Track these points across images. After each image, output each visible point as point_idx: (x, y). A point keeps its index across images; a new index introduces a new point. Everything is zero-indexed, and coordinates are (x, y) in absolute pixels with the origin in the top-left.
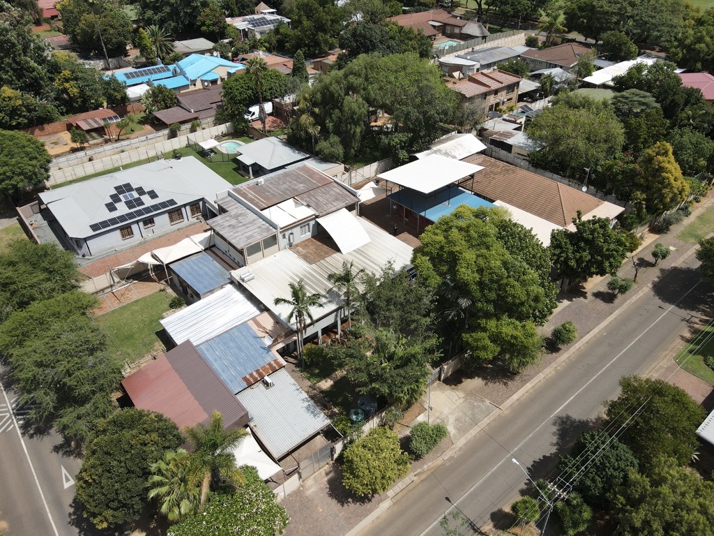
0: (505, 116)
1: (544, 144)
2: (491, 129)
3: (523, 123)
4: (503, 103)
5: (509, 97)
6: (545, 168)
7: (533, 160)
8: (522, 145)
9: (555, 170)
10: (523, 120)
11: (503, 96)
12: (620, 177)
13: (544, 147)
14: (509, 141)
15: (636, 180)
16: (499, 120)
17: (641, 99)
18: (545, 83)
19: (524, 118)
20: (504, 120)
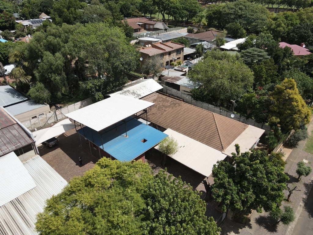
0: (176, 68)
1: (200, 84)
2: (166, 76)
3: (187, 71)
4: (175, 60)
5: (178, 57)
6: (202, 101)
7: (194, 95)
8: (186, 85)
9: (210, 102)
10: (187, 69)
11: (174, 56)
12: (258, 106)
13: (201, 86)
14: (178, 83)
15: (271, 108)
16: (172, 70)
17: (258, 53)
18: (199, 49)
19: (188, 68)
20: (175, 70)
